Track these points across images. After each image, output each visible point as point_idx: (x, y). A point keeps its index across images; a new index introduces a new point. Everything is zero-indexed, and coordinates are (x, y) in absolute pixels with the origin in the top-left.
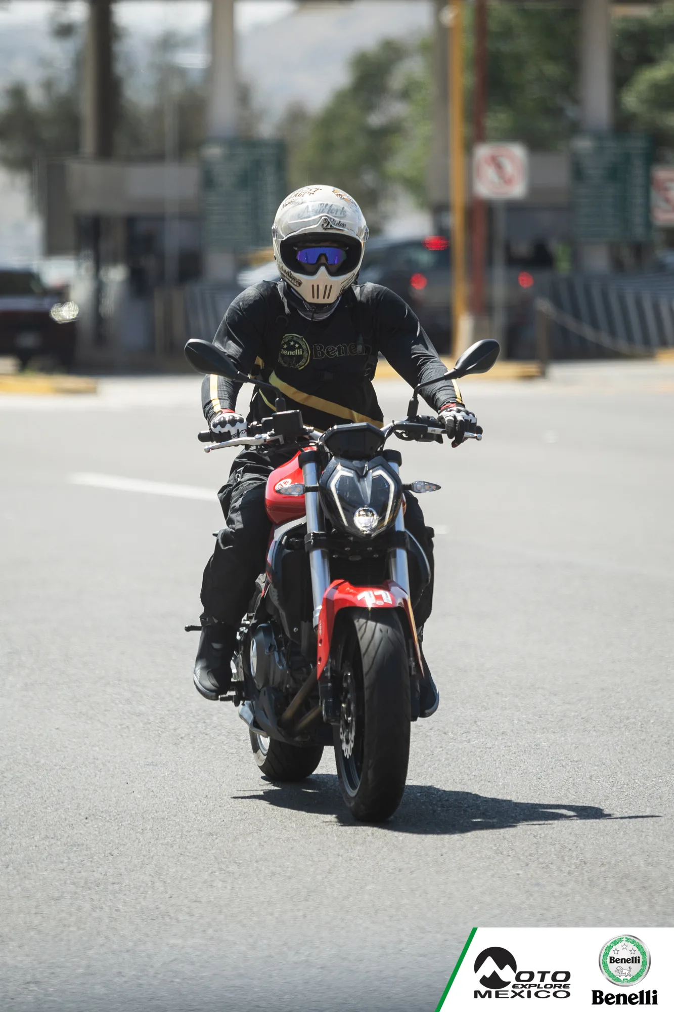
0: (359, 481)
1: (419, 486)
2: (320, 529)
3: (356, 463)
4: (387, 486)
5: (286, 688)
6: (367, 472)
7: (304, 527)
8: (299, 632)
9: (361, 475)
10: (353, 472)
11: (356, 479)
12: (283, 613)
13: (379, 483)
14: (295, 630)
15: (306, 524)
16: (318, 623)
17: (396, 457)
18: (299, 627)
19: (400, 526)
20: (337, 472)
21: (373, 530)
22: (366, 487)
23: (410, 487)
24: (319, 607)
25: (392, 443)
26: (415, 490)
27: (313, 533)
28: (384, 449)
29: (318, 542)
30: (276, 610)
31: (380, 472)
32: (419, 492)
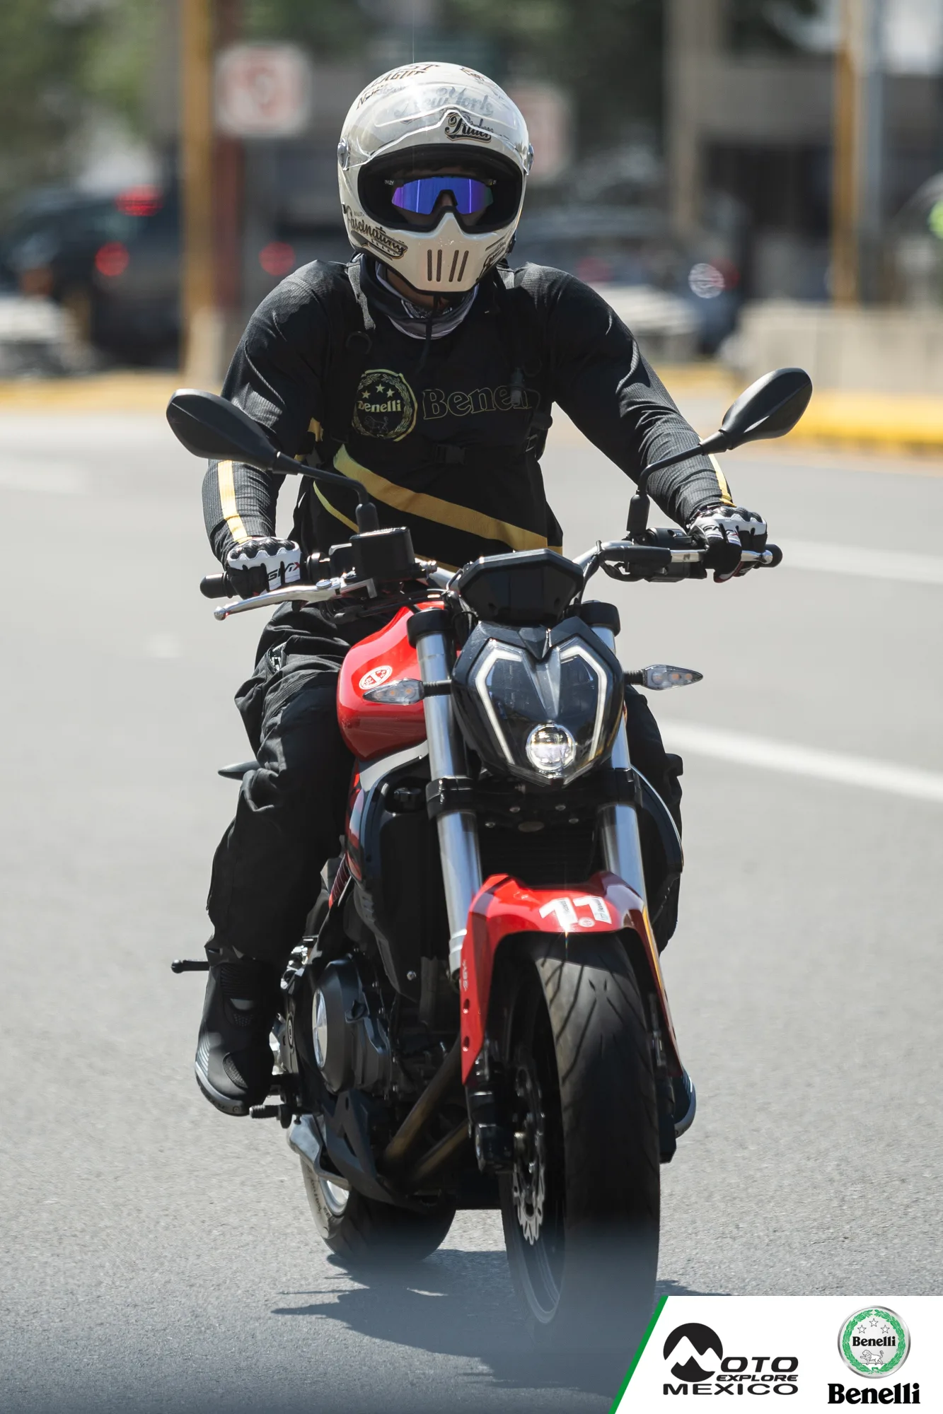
0: (534, 670)
1: (657, 676)
2: (458, 767)
3: (526, 633)
4: (591, 679)
5: (391, 1093)
6: (550, 651)
7: (423, 765)
8: (417, 980)
9: (538, 658)
10: (520, 651)
11: (527, 666)
12: (383, 942)
13: (575, 673)
14: (410, 975)
15: (427, 758)
16: (459, 965)
17: (607, 615)
18: (417, 969)
19: (622, 758)
20: (490, 652)
21: (566, 770)
22: (549, 683)
23: (639, 678)
24: (459, 933)
25: (599, 588)
26: (649, 683)
27: (445, 780)
28: (583, 601)
29: (454, 798)
30: (368, 936)
31: (576, 650)
32: (658, 687)
